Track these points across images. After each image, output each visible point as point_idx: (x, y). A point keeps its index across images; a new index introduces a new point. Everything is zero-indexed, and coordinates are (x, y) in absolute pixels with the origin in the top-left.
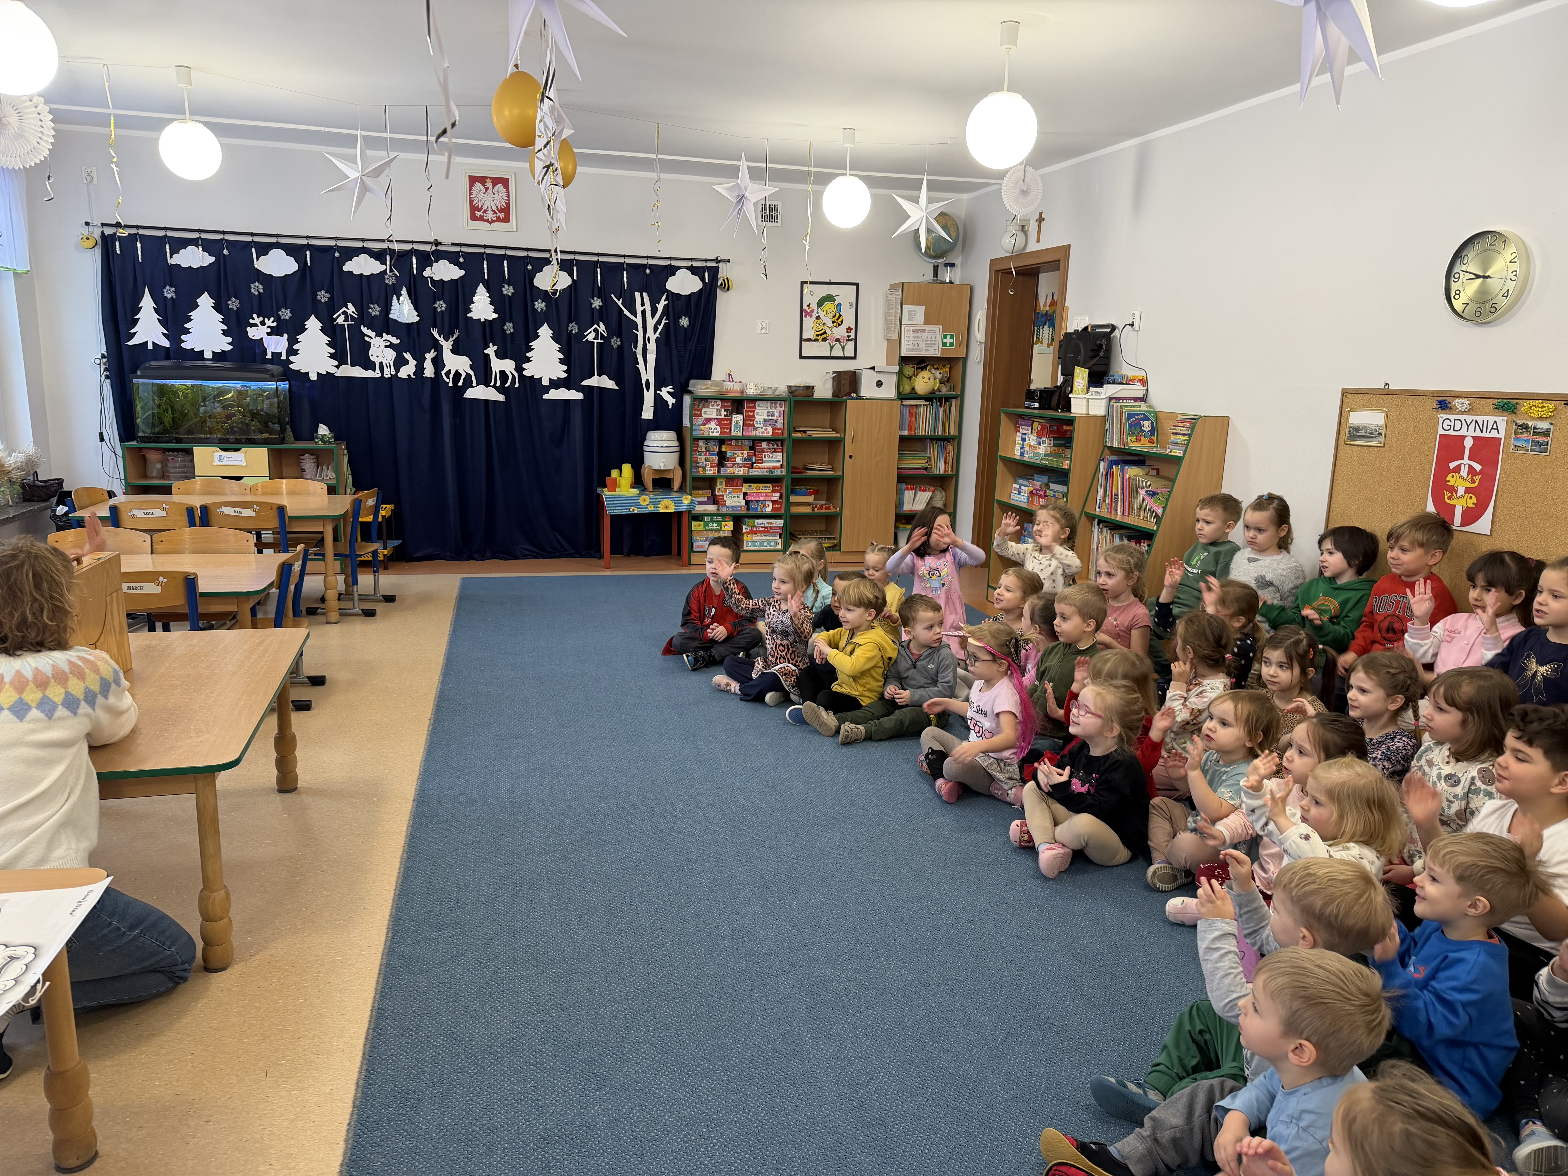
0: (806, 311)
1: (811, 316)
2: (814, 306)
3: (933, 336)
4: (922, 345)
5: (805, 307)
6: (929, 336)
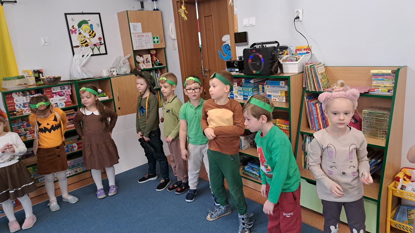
0: (71, 30)
1: (76, 33)
2: (76, 27)
3: (148, 38)
4: (144, 43)
5: (70, 28)
6: (146, 39)
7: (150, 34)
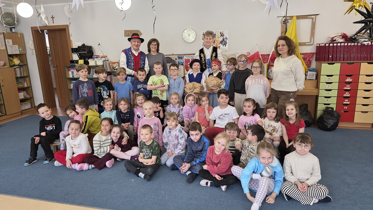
6: (15, 48)
7: (17, 46)
